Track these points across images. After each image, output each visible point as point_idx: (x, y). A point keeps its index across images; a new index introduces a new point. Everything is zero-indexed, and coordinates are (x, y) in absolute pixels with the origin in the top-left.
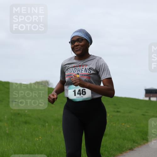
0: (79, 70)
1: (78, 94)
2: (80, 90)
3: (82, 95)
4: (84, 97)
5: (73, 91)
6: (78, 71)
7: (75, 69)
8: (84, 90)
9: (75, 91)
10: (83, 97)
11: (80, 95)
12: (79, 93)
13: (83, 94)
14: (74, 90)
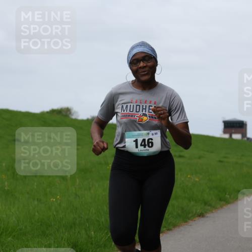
0: (144, 107)
1: (141, 145)
2: (144, 140)
3: (147, 147)
4: (150, 151)
5: (134, 141)
6: (144, 110)
7: (138, 107)
8: (150, 141)
9: (136, 141)
10: (148, 150)
11: (145, 147)
12: (143, 144)
13: (149, 147)
14: (135, 139)
